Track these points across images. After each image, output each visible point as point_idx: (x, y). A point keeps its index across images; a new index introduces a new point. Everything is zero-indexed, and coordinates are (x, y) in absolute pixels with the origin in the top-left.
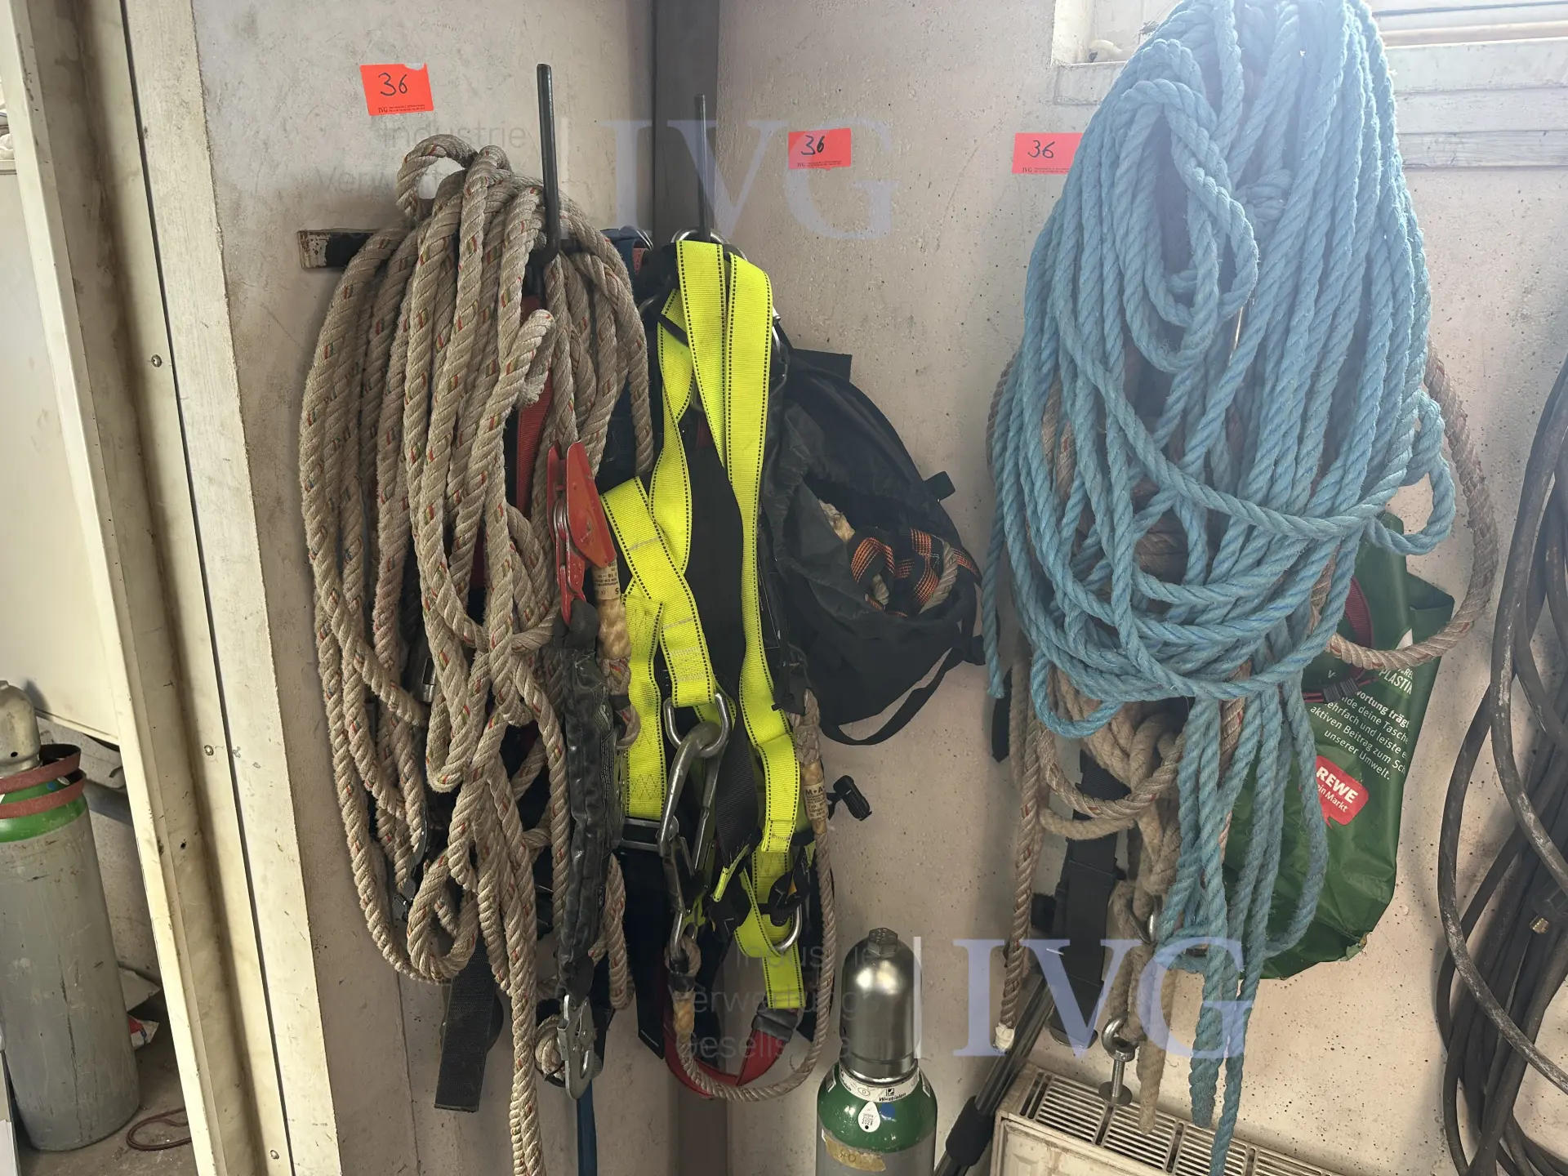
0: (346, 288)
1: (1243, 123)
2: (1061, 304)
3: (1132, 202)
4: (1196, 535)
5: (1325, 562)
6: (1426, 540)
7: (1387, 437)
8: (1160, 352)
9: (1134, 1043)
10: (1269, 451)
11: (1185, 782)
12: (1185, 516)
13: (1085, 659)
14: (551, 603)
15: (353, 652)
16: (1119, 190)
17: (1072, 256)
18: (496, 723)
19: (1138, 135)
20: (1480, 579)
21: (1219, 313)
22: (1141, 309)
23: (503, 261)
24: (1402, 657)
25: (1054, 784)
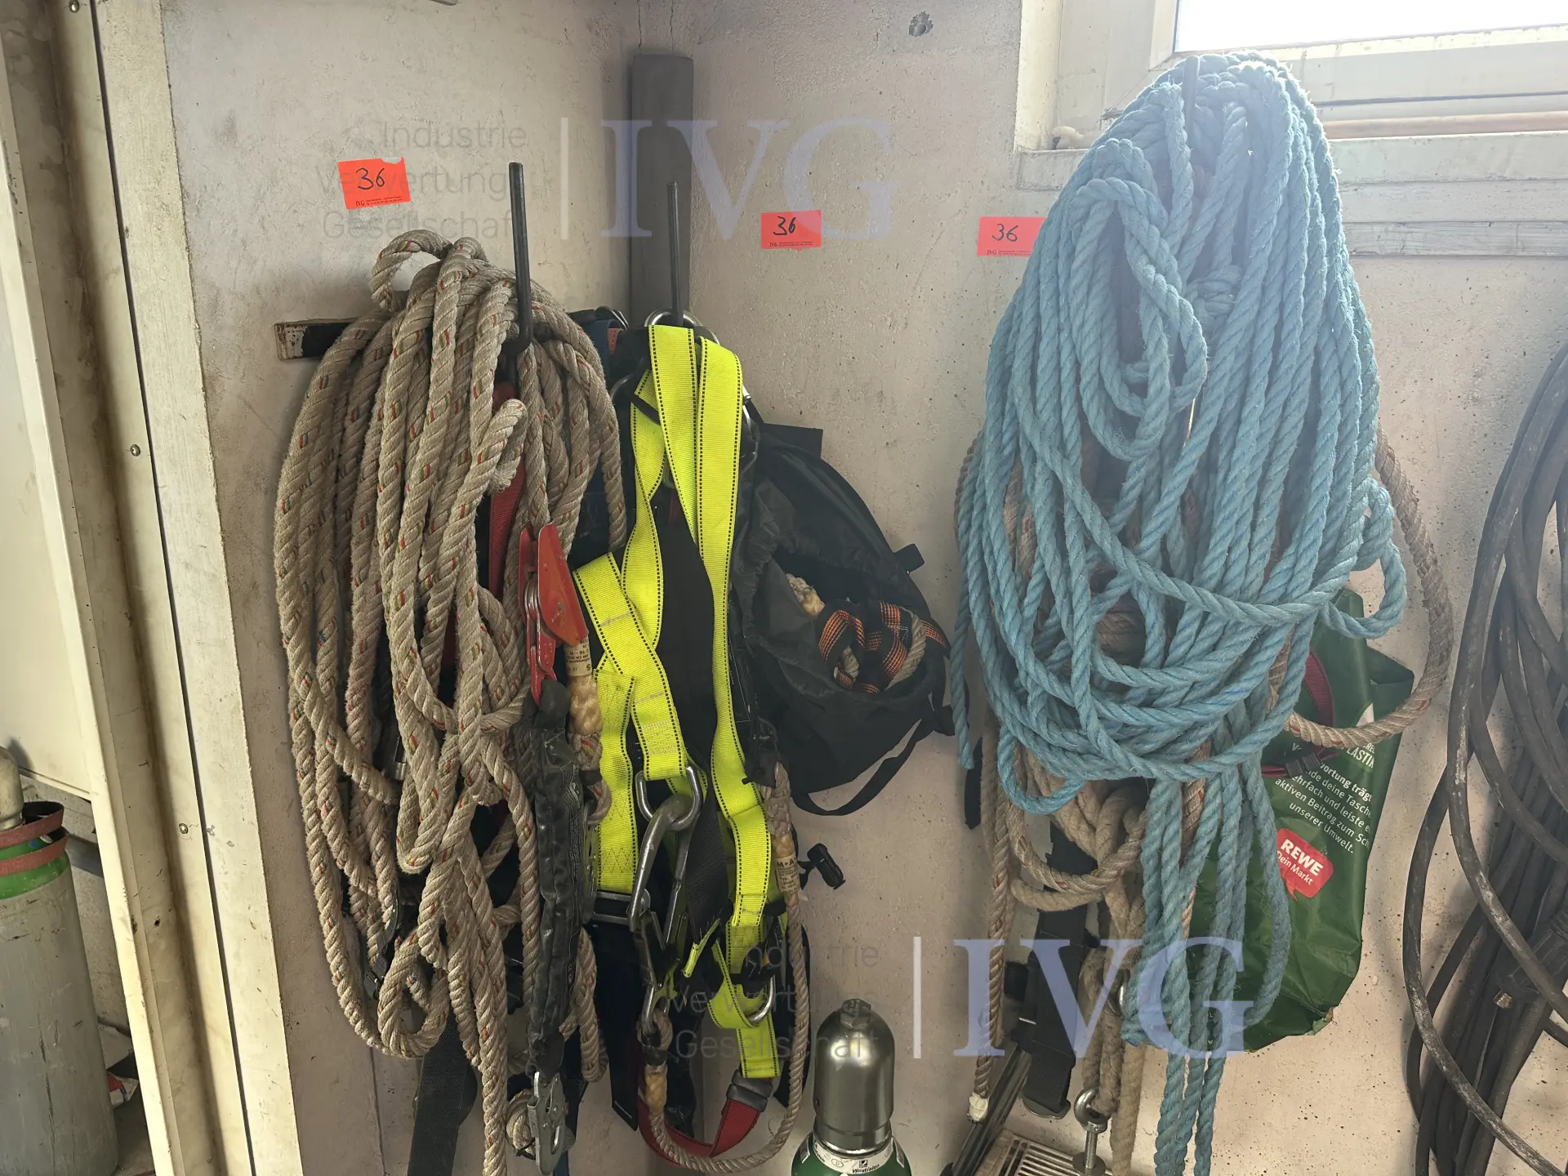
0: (322, 379)
1: (1193, 219)
2: (1020, 390)
3: (1088, 294)
4: (1153, 618)
5: (1279, 648)
6: (1380, 624)
7: (1338, 524)
8: (1116, 440)
9: (1106, 1114)
10: (1223, 538)
11: (1148, 862)
12: (1142, 598)
13: (1048, 739)
14: (522, 682)
15: (326, 734)
16: (1074, 283)
17: (1030, 344)
18: (466, 803)
19: (1093, 229)
20: (1436, 656)
21: (1170, 405)
22: (1096, 398)
23: (476, 354)
24: (1361, 735)
25: (1022, 858)
